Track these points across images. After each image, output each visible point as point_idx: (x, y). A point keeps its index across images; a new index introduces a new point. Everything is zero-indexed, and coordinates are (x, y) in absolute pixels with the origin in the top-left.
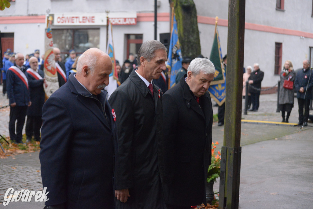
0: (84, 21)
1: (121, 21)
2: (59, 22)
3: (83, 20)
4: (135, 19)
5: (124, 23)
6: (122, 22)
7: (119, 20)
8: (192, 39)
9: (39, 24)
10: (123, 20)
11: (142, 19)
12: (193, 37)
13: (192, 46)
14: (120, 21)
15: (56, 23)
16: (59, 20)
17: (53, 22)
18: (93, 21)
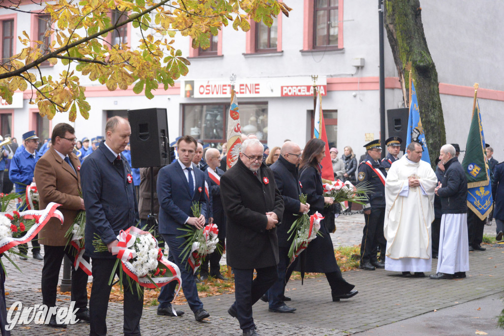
0: (242, 91)
1: (302, 91)
2: (202, 93)
3: (241, 89)
4: (324, 86)
5: (308, 93)
6: (305, 92)
7: (299, 88)
8: (432, 117)
9: (169, 97)
10: (306, 88)
11: (335, 87)
12: (433, 114)
13: (433, 128)
14: (300, 91)
15: (197, 95)
16: (202, 90)
17: (191, 93)
18: (257, 90)
